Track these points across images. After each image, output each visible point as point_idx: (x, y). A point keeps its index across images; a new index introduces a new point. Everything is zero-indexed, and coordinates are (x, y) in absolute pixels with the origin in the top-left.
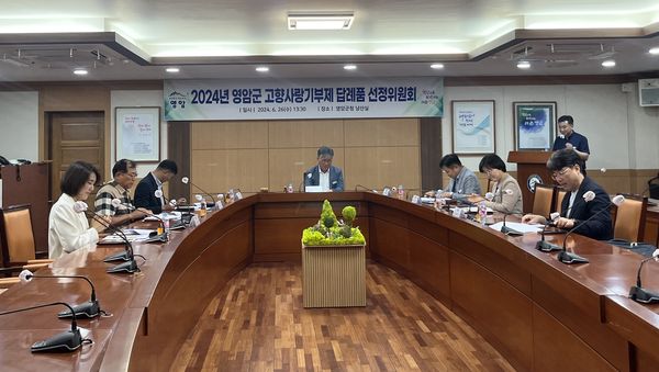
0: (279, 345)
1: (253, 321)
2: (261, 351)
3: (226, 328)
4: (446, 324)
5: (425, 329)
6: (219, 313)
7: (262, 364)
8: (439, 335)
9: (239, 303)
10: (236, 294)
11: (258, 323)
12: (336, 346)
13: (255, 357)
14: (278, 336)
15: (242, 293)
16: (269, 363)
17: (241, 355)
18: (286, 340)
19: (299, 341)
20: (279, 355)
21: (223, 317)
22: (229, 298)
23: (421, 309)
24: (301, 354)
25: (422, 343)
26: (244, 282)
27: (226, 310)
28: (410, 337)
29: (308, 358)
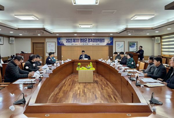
0: (75, 89)
1: (71, 85)
2: (71, 90)
3: (66, 86)
4: (108, 86)
5: (104, 87)
6: (65, 83)
7: (71, 92)
8: (106, 88)
9: (69, 81)
10: (69, 79)
11: (72, 85)
12: (86, 89)
13: (70, 91)
14: (75, 87)
15: (70, 79)
16: (72, 92)
17: (67, 91)
18: (77, 88)
19: (79, 88)
20: (75, 91)
21: (65, 84)
22: (67, 80)
23: (104, 83)
24: (79, 90)
25: (102, 89)
26: (71, 77)
27: (66, 82)
28: (100, 88)
29: (80, 91)
